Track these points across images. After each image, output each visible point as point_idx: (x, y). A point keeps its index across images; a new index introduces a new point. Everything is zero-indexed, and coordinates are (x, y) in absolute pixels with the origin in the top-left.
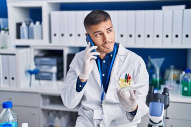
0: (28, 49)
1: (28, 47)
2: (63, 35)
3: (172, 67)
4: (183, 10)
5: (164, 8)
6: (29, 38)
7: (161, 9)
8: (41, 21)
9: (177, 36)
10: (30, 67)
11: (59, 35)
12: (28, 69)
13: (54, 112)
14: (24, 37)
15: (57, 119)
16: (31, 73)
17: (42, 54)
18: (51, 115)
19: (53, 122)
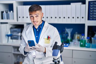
0: (7, 24)
1: (7, 23)
2: (23, 17)
3: (76, 33)
4: (81, 5)
5: (71, 4)
6: (7, 19)
7: (70, 4)
8: (13, 10)
9: (78, 18)
10: (8, 33)
11: (21, 17)
12: (7, 34)
13: (20, 55)
14: (5, 19)
15: (21, 58)
16: (8, 36)
17: (14, 27)
18: (18, 56)
19: (19, 60)
